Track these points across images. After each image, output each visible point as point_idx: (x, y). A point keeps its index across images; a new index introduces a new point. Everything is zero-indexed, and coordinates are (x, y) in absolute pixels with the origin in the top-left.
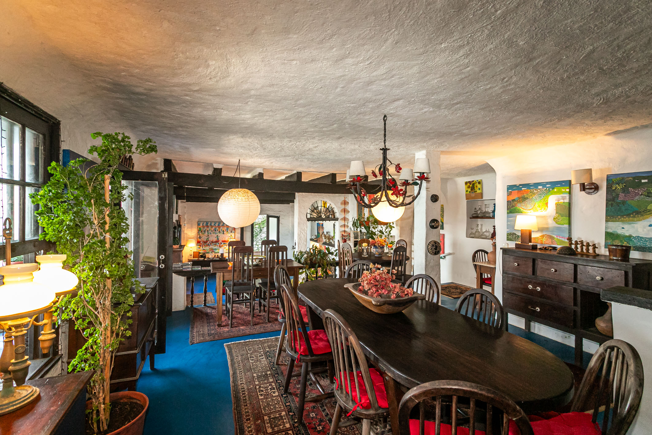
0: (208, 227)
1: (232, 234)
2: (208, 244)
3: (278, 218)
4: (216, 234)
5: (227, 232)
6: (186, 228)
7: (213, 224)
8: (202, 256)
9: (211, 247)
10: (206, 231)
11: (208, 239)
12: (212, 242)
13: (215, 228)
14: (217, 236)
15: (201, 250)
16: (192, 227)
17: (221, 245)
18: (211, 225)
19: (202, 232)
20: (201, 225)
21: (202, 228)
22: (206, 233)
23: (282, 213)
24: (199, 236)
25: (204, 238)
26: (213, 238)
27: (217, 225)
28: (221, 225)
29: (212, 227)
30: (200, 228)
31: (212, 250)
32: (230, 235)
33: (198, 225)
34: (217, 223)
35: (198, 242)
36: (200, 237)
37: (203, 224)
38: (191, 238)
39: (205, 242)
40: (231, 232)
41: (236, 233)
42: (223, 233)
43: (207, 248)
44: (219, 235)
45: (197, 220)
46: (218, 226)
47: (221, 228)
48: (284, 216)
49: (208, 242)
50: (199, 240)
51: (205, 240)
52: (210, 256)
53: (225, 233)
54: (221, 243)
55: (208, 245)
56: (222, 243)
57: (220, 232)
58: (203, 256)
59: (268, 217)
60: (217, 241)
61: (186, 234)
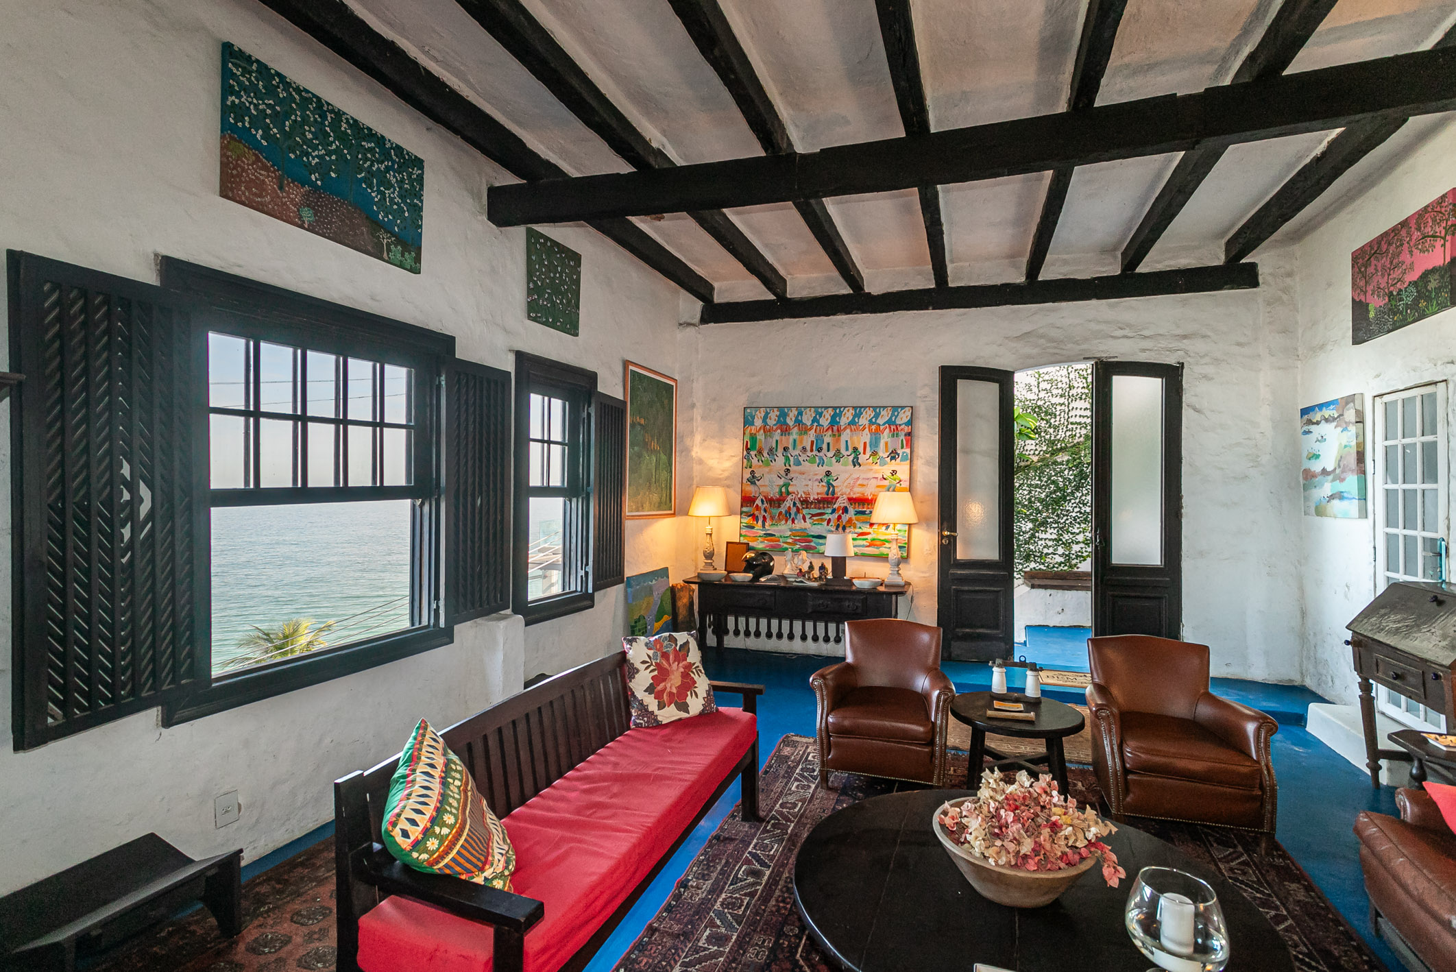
0: (786, 430)
1: (893, 465)
2: (788, 511)
3: (1172, 376)
4: (822, 463)
5: (874, 453)
6: (698, 438)
7: (807, 419)
8: (749, 565)
9: (799, 524)
10: (780, 450)
11: (787, 485)
12: (806, 502)
13: (819, 438)
14: (828, 474)
15: (755, 538)
16: (721, 434)
17: (845, 518)
18: (798, 422)
19: (760, 452)
20: (758, 423)
21: (761, 436)
22: (780, 460)
23: (1198, 346)
24: (747, 475)
25: (770, 484)
26: (808, 484)
27: (825, 422)
28: (844, 421)
29: (804, 430)
30: (753, 437)
31: (808, 543)
32: (886, 470)
33: (748, 421)
34: (828, 414)
35: (747, 500)
36: (753, 480)
37: (765, 419)
38: (715, 482)
39: (775, 502)
40: (894, 455)
41: (919, 464)
42: (856, 463)
43: (783, 529)
44: (836, 468)
45: (742, 401)
46: (831, 427)
47: (846, 436)
48: (1217, 361)
49: (788, 503)
50: (751, 490)
51: (774, 493)
52: (786, 567)
53: (862, 458)
54: (845, 510)
55: (787, 516)
56: (852, 511)
57: (838, 454)
58: (760, 565)
59: (1106, 371)
60: (827, 500)
61: (701, 462)
